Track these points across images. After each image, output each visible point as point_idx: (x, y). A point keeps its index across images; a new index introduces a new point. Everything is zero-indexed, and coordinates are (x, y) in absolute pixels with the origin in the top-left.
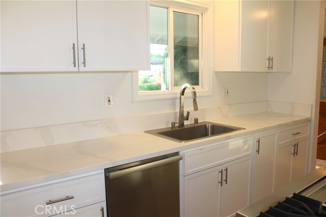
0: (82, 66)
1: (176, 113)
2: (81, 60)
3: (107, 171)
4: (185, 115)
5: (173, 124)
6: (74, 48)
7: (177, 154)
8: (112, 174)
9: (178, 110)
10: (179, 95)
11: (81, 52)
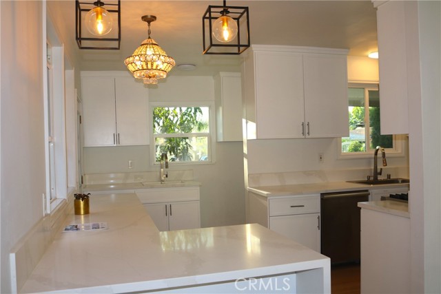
0: (307, 135)
1: (371, 169)
2: (307, 132)
3: (322, 195)
4: (379, 171)
5: (369, 177)
6: (303, 125)
7: (367, 191)
8: (325, 196)
9: (373, 168)
10: (373, 156)
11: (307, 127)
